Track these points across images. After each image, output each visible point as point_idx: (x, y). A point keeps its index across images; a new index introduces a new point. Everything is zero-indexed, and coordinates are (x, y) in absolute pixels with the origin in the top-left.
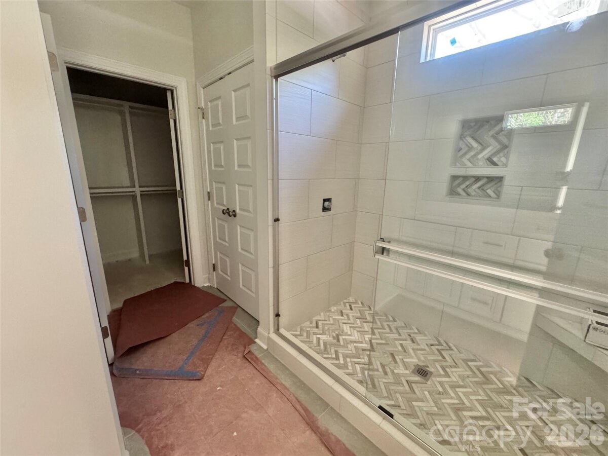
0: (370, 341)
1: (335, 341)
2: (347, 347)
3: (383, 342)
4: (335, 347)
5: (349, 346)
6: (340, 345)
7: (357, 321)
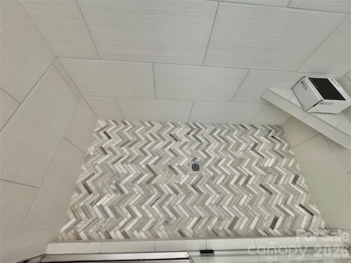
0: (147, 166)
1: (119, 194)
2: (134, 193)
3: (157, 158)
4: (124, 203)
5: (135, 190)
6: (127, 196)
7: (123, 150)
